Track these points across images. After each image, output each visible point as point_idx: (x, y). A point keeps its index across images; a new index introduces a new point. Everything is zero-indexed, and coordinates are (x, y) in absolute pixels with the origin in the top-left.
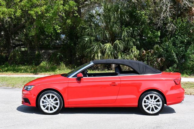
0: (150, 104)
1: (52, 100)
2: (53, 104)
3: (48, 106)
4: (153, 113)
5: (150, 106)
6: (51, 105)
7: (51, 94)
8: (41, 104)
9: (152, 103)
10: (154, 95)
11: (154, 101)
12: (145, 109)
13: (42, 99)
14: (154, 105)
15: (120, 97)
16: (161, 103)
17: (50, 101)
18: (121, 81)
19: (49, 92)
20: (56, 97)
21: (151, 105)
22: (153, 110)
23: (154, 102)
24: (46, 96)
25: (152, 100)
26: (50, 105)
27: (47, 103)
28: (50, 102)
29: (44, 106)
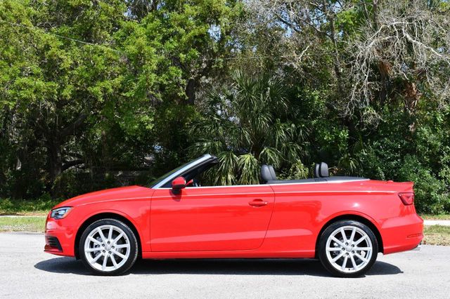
0: (344, 249)
1: (114, 242)
2: (113, 251)
3: (102, 253)
4: (351, 271)
5: (343, 253)
6: (110, 252)
7: (111, 228)
8: (87, 249)
9: (349, 247)
10: (355, 230)
11: (353, 243)
12: (332, 261)
13: (90, 238)
14: (353, 252)
15: (272, 234)
16: (370, 249)
17: (109, 242)
18: (275, 195)
19: (108, 222)
20: (123, 234)
21: (345, 251)
22: (349, 265)
23: (353, 246)
24: (99, 229)
25: (348, 241)
26: (107, 252)
27: (102, 248)
28: (109, 246)
29: (93, 255)
